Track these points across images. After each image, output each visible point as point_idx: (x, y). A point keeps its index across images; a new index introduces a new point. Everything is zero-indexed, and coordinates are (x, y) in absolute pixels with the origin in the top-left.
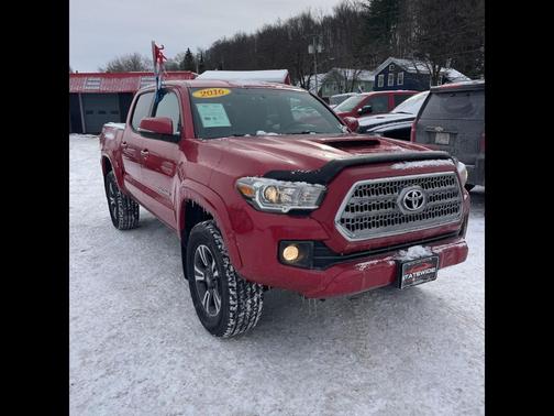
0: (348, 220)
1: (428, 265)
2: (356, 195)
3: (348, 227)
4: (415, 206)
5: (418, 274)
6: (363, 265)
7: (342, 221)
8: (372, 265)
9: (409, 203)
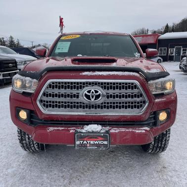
0: (44, 101)
1: (100, 139)
2: (50, 87)
3: (44, 105)
4: (93, 100)
5: (92, 142)
6: (51, 129)
7: (41, 101)
8: (58, 130)
9: (88, 97)
